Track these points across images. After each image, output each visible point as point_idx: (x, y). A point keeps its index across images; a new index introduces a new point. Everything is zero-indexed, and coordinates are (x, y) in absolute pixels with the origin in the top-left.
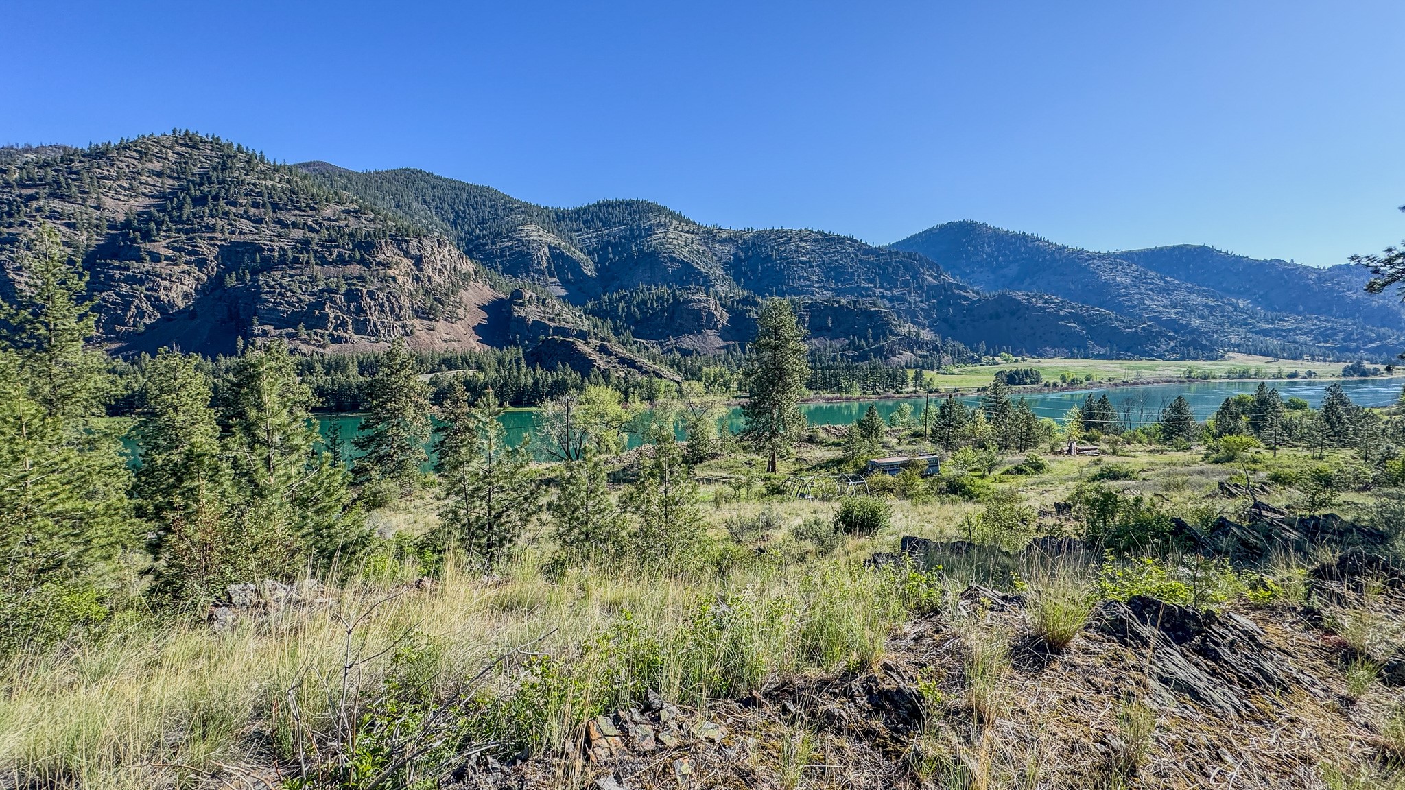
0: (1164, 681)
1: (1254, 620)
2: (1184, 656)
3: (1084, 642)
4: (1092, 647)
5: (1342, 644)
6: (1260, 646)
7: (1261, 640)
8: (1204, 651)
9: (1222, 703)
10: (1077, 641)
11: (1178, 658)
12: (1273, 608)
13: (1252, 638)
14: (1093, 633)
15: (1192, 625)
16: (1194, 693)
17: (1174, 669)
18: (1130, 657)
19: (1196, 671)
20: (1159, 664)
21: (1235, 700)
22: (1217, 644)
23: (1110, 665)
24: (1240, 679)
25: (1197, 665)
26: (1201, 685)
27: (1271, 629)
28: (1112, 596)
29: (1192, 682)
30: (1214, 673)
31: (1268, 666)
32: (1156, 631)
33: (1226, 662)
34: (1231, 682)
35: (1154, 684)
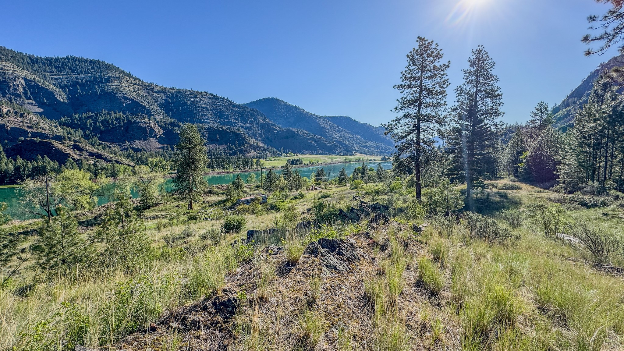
0: (327, 266)
1: (354, 239)
2: (333, 256)
3: (304, 259)
4: (306, 260)
5: (374, 242)
6: (354, 247)
7: (355, 245)
8: (339, 253)
9: (343, 269)
10: (301, 259)
11: (332, 257)
12: (359, 234)
13: (352, 245)
14: (307, 255)
15: (336, 245)
16: (335, 268)
17: (330, 261)
18: (318, 260)
19: (336, 260)
20: (326, 261)
21: (346, 267)
22: (342, 250)
23: (311, 265)
24: (348, 260)
25: (337, 258)
26: (337, 265)
27: (358, 241)
28: (313, 240)
29: (335, 264)
30: (341, 260)
31: (355, 253)
32: (326, 250)
33: (345, 255)
34: (346, 261)
35: (324, 268)
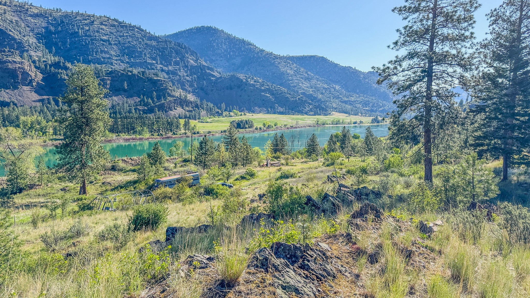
0: (284, 288)
1: (328, 244)
2: (295, 271)
3: (247, 276)
4: (251, 278)
5: (358, 249)
6: (327, 257)
7: (329, 254)
8: (302, 267)
9: (309, 293)
10: (243, 276)
11: (292, 273)
12: (335, 236)
13: (324, 254)
14: (252, 270)
15: (299, 253)
16: (297, 291)
17: (288, 279)
18: (269, 278)
19: (299, 278)
20: (282, 279)
21: (314, 289)
22: (309, 261)
23: (259, 286)
24: (317, 277)
25: (300, 275)
26: (300, 285)
27: (334, 247)
28: (264, 245)
29: (296, 285)
30: (307, 277)
31: (329, 267)
32: (282, 260)
33: (312, 270)
34: (313, 280)
35: (279, 291)
